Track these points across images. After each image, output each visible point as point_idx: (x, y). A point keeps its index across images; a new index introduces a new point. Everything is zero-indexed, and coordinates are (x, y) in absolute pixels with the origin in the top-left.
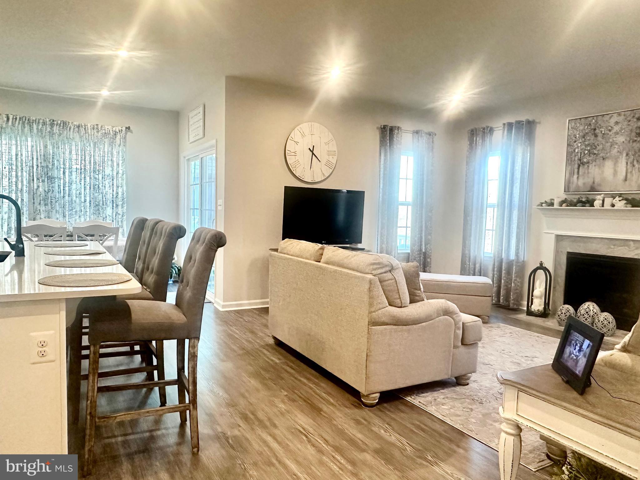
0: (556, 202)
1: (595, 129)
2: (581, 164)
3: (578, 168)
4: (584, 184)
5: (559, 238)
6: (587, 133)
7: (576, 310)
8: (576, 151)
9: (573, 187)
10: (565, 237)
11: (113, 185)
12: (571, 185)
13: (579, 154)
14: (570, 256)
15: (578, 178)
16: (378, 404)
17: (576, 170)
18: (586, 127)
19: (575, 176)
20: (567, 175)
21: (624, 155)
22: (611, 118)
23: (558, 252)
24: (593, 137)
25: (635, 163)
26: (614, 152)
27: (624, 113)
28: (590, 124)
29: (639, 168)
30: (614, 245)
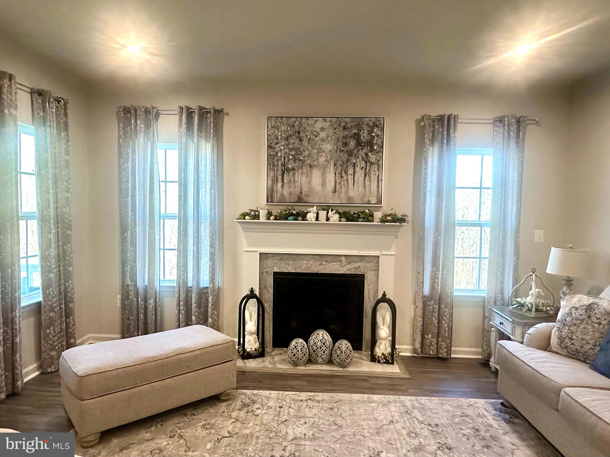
0: (263, 214)
1: (299, 132)
2: (285, 170)
3: (283, 175)
4: (290, 193)
5: (263, 256)
6: (290, 135)
7: (307, 341)
8: (279, 154)
9: (277, 196)
10: (269, 255)
12: (275, 195)
13: (283, 159)
14: (277, 276)
15: (283, 186)
17: (280, 177)
18: (289, 128)
19: (280, 184)
20: (270, 182)
21: (332, 165)
22: (316, 122)
23: (263, 273)
24: (297, 141)
25: (344, 175)
26: (322, 160)
27: (329, 119)
28: (293, 126)
29: (347, 180)
30: (326, 261)
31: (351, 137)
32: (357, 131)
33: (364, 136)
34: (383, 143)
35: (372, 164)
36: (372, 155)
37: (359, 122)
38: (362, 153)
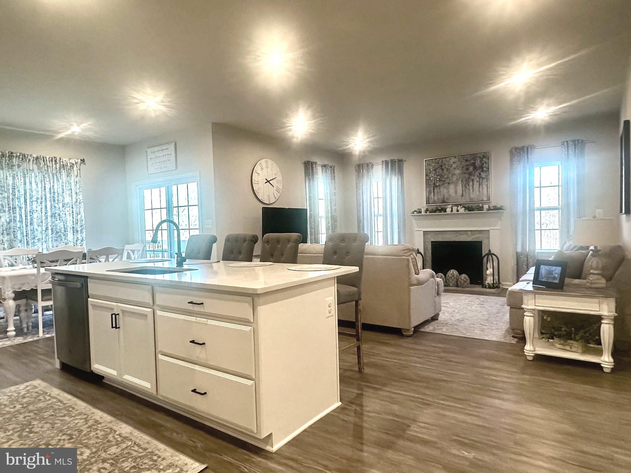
0: (423, 210)
1: (442, 166)
2: (435, 186)
3: (434, 190)
4: (438, 199)
5: (425, 233)
6: (437, 168)
7: (445, 275)
8: (431, 179)
9: (431, 201)
10: (429, 232)
11: (73, 212)
13: (434, 181)
14: (433, 243)
15: (434, 195)
17: (432, 191)
18: (436, 164)
19: (432, 194)
20: (427, 194)
21: (460, 181)
22: (450, 159)
23: (425, 242)
24: (441, 171)
25: (467, 186)
26: (454, 179)
27: (457, 157)
28: (438, 163)
29: (469, 189)
30: (459, 235)
31: (470, 165)
32: (473, 162)
33: (478, 163)
34: (489, 166)
35: (483, 178)
36: (483, 173)
37: (474, 156)
38: (477, 173)
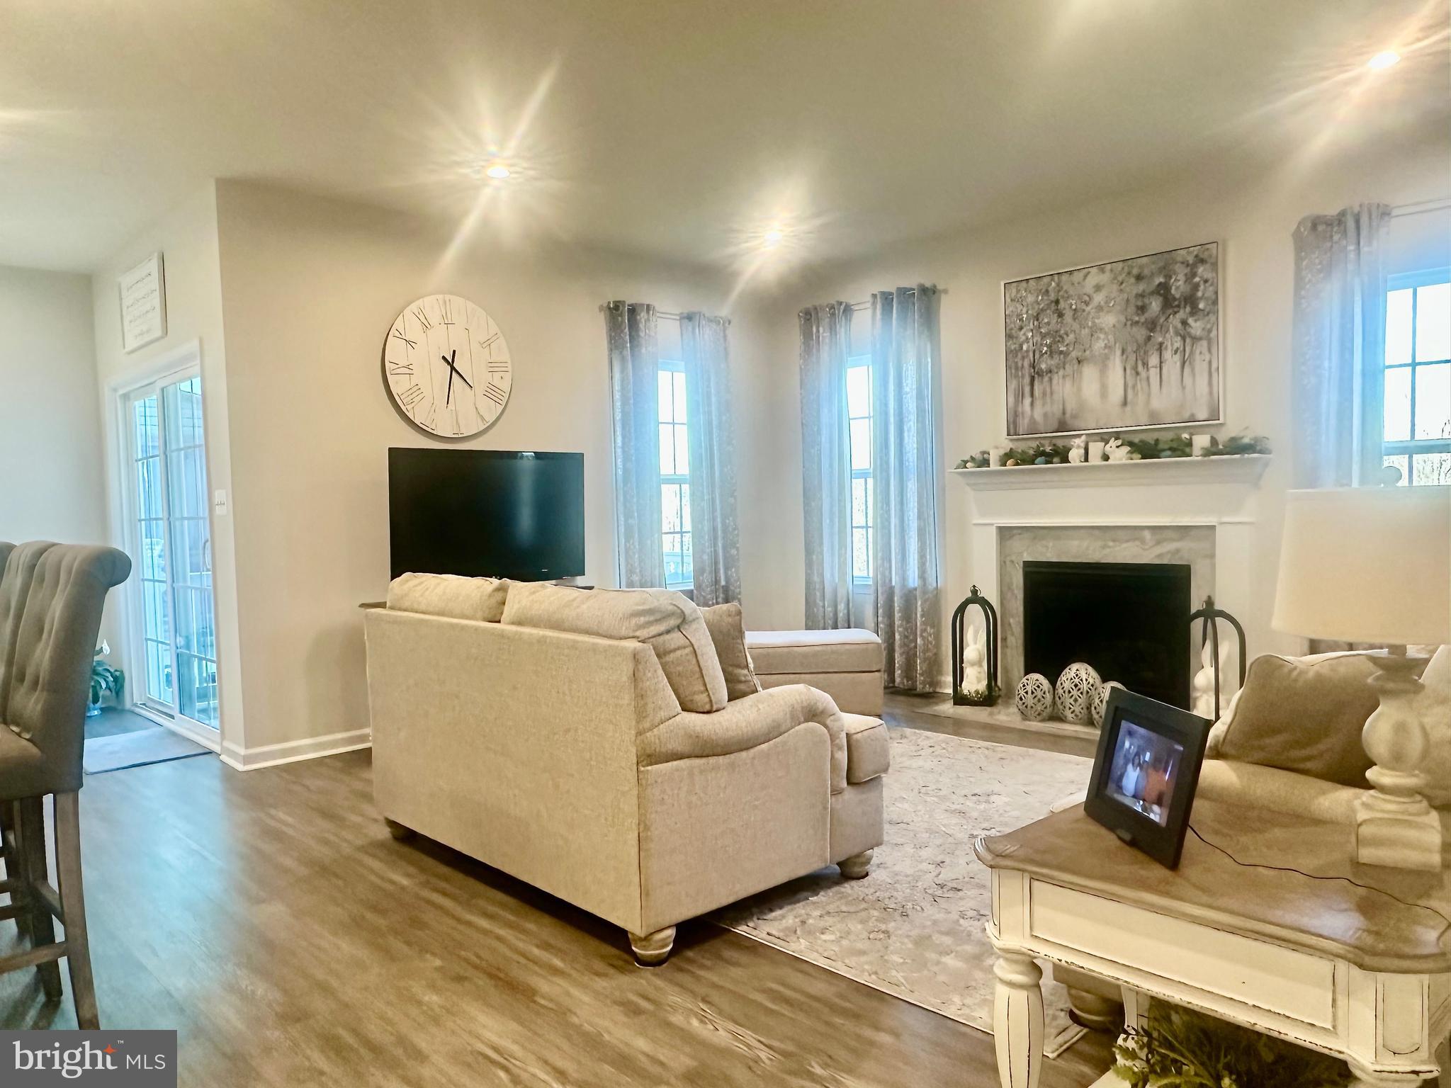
0: (994, 458)
1: (1057, 302)
2: (1036, 374)
3: (1032, 385)
4: (1045, 415)
5: (1005, 533)
6: (1042, 310)
7: (1053, 683)
8: (1025, 347)
9: (1024, 424)
10: (1015, 531)
12: (1020, 421)
13: (1031, 355)
14: (1029, 569)
15: (1032, 404)
16: (672, 953)
17: (1027, 389)
18: (1040, 298)
19: (1027, 401)
20: (1011, 399)
21: (1118, 352)
22: (1086, 276)
23: (1005, 562)
24: (1055, 318)
25: (1140, 368)
26: (1099, 345)
27: (1109, 267)
28: (1047, 291)
29: (1148, 378)
30: (1114, 541)
31: (1152, 293)
32: (1162, 280)
33: (1179, 286)
34: (1216, 293)
35: (1195, 339)
36: (1196, 321)
37: (1165, 260)
38: (1175, 321)
